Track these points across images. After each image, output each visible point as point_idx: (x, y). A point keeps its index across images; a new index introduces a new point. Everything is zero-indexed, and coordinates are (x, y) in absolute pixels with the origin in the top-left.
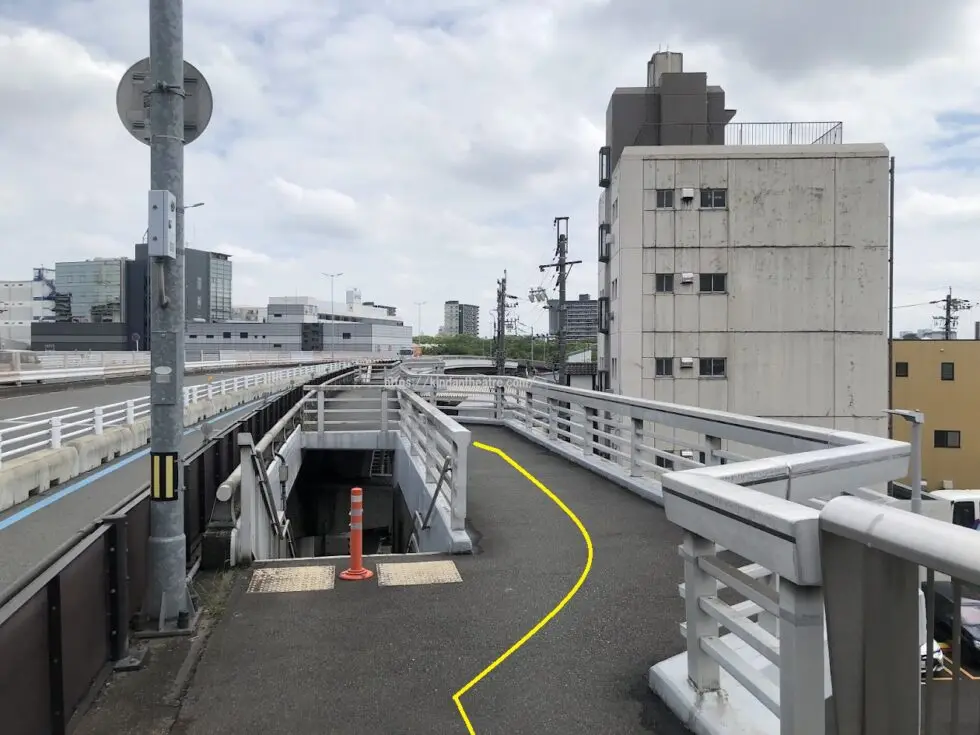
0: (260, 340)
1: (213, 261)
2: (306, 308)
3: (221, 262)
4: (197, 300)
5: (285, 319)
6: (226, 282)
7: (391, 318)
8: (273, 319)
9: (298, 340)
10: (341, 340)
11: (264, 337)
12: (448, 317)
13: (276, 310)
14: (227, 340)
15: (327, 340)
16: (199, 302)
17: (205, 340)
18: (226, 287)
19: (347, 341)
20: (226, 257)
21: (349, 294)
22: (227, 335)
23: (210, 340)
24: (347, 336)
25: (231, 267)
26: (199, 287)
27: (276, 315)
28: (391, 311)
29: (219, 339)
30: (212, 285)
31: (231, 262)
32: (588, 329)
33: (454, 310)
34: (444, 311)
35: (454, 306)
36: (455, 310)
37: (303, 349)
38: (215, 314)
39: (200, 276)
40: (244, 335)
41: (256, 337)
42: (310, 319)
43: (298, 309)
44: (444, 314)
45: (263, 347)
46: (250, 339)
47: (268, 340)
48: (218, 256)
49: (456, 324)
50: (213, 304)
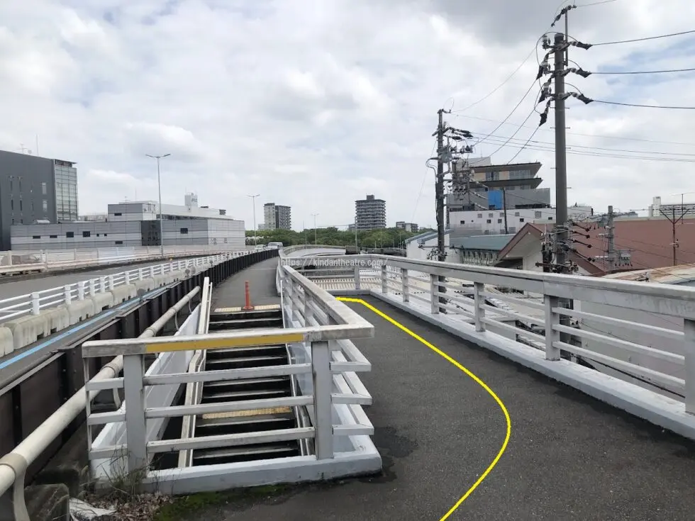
0: (102, 238)
1: (56, 167)
2: (145, 207)
3: (65, 168)
4: (42, 204)
5: (123, 217)
6: (71, 187)
7: (222, 217)
8: (113, 218)
9: (138, 236)
10: (179, 235)
11: (105, 235)
12: (267, 216)
13: (116, 210)
14: (70, 239)
15: (164, 235)
16: (45, 206)
17: (48, 240)
18: (72, 191)
19: (185, 236)
20: (70, 164)
21: (187, 198)
22: (70, 235)
23: (54, 240)
24: (184, 231)
25: (76, 173)
26: (44, 191)
27: (116, 214)
28: (222, 212)
29: (63, 239)
30: (58, 190)
31: (75, 169)
32: (375, 221)
33: (271, 211)
34: (263, 211)
35: (271, 207)
36: (273, 211)
37: (143, 245)
38: (61, 216)
39: (44, 182)
40: (86, 234)
41: (98, 235)
42: (148, 217)
43: (137, 207)
44: (263, 214)
45: (105, 244)
46: (93, 238)
47: (109, 238)
48: (62, 163)
49: (273, 221)
50: (59, 208)
